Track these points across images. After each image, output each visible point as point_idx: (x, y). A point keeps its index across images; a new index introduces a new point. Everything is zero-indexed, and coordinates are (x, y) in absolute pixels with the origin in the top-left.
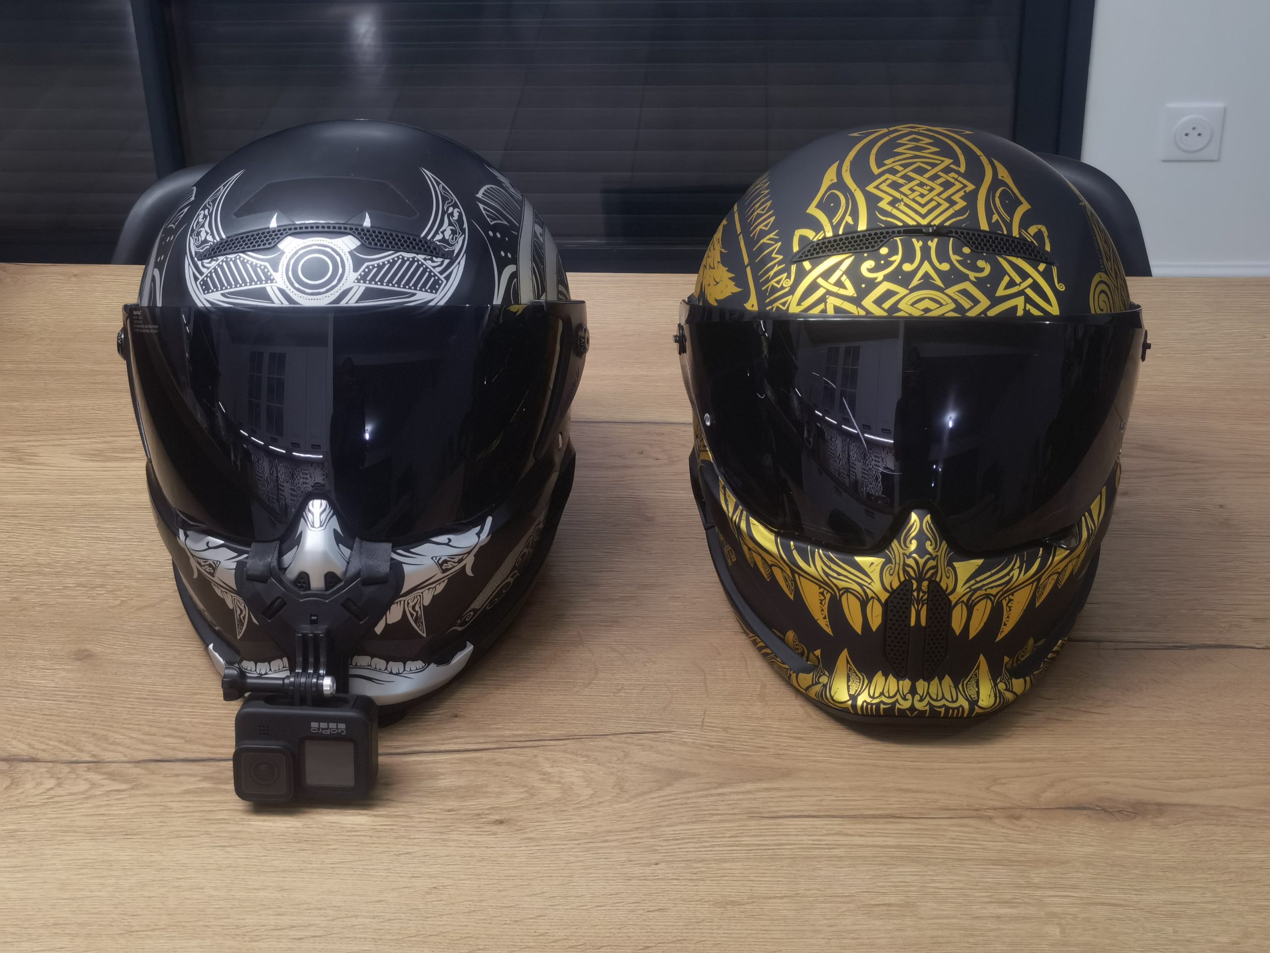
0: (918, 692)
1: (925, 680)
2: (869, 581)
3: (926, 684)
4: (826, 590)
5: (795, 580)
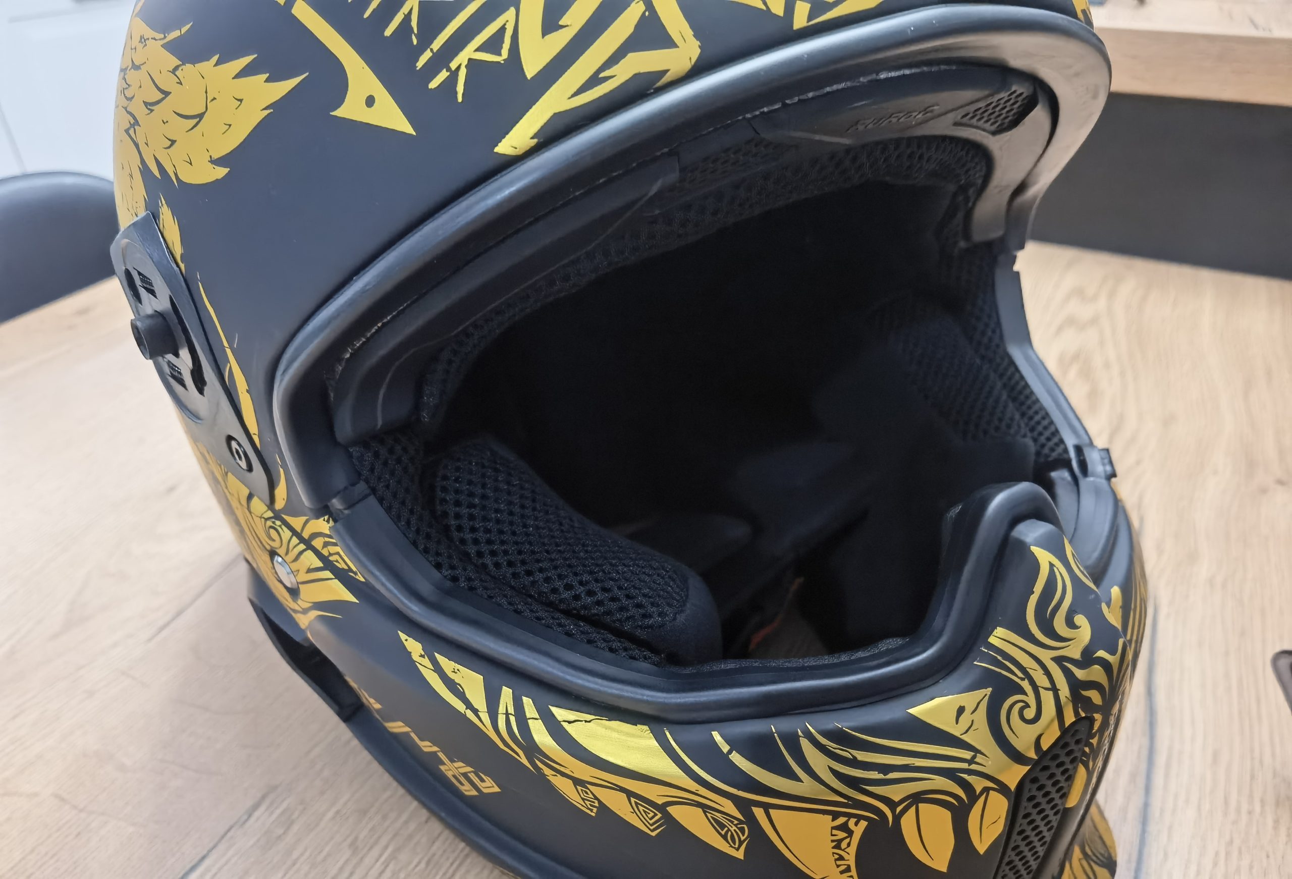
2: (967, 755)
4: (854, 816)
5: (751, 820)
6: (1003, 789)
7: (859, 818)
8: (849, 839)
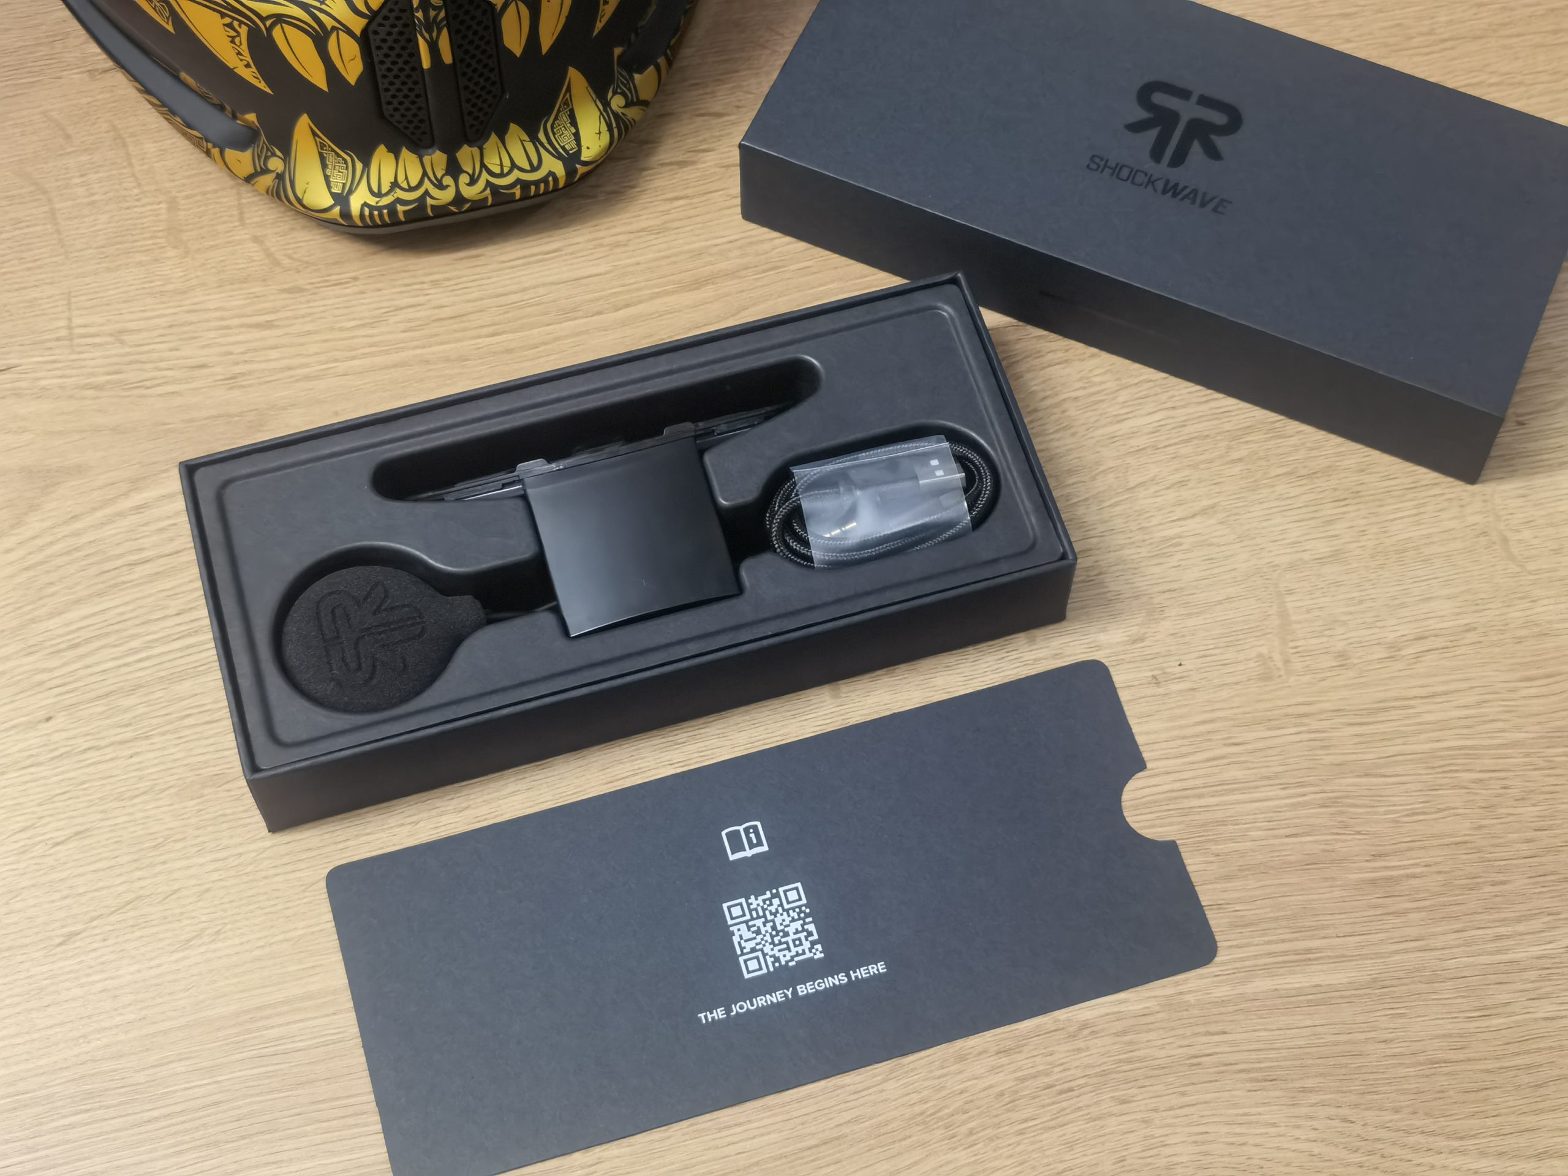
0: (465, 169)
1: (471, 143)
3: (476, 150)
4: (237, 19)
5: (168, 2)
6: (349, 32)
7: (241, 22)
8: (238, 37)
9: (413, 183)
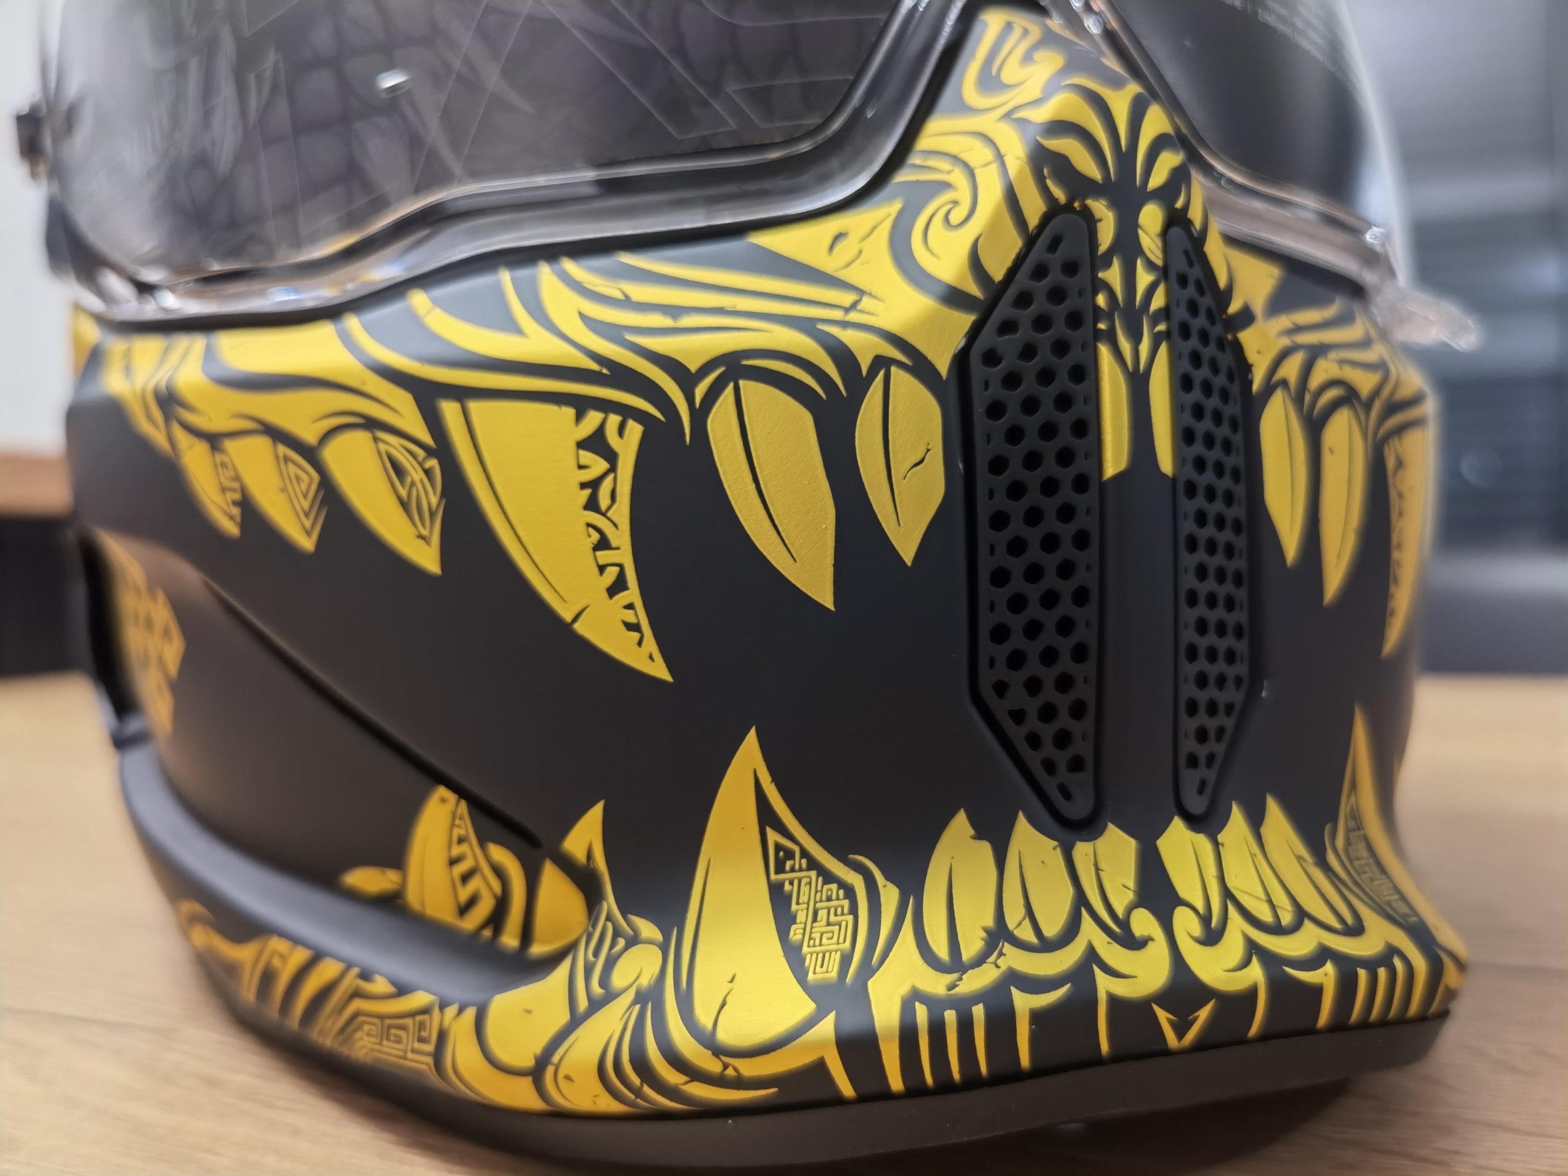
3: (1202, 841)
5: (442, 445)
6: (921, 367)
7: (627, 412)
8: (611, 477)
9: (1052, 928)
